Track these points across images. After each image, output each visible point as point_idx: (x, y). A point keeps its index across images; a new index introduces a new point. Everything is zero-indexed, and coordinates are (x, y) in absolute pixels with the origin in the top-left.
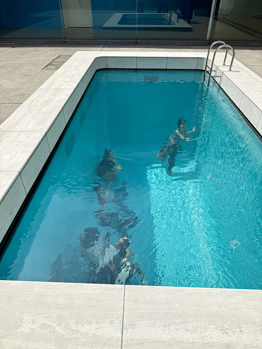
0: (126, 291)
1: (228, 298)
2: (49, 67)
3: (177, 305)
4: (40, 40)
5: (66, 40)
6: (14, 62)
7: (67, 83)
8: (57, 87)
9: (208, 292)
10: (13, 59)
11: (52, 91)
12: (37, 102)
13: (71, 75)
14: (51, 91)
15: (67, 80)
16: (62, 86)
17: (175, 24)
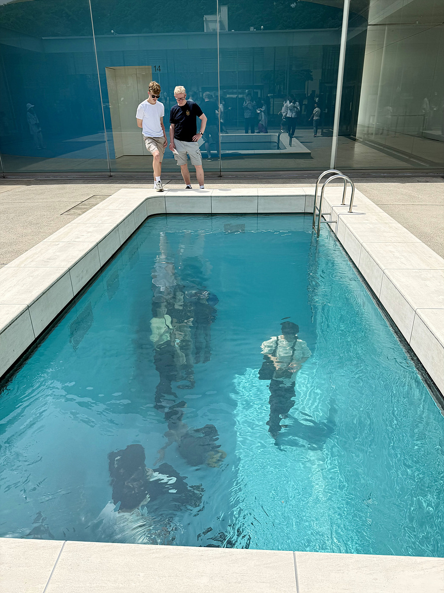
0: (63, 551)
1: (231, 565)
2: (72, 211)
3: (142, 574)
4: (72, 174)
5: (112, 174)
6: (22, 206)
7: (89, 234)
8: (71, 240)
9: (200, 554)
10: (22, 201)
11: (61, 244)
12: (32, 261)
13: (100, 222)
14: (59, 246)
15: (90, 230)
16: (79, 238)
17: (286, 149)
